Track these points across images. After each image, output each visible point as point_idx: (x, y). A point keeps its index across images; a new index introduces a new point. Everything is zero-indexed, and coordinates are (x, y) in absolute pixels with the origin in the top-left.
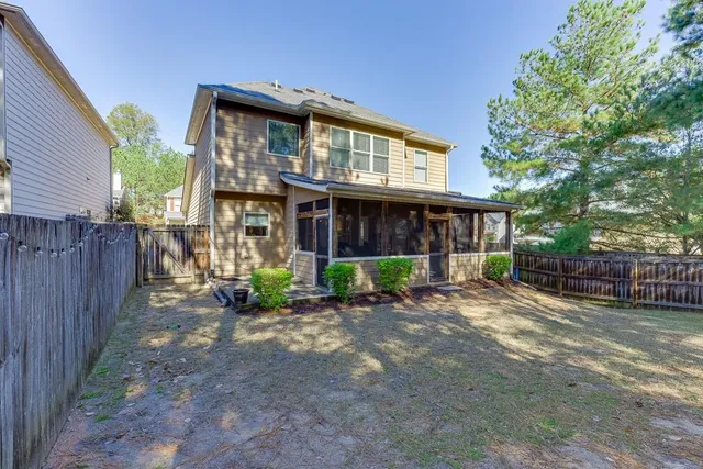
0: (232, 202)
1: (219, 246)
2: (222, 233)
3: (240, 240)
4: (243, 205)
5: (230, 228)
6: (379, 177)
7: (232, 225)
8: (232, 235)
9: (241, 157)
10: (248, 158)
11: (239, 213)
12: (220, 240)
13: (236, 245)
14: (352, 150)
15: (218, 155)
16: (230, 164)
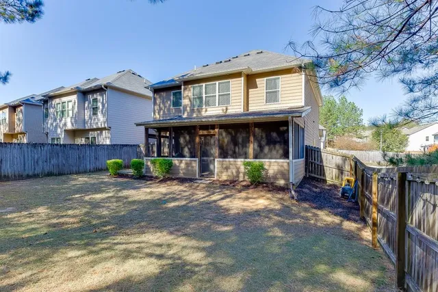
6: (221, 108)
9: (162, 112)
10: (164, 113)
14: (204, 96)
15: (154, 114)
16: (158, 116)
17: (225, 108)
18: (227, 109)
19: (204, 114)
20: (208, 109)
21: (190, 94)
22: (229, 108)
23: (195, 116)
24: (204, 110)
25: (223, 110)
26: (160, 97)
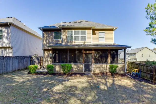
0: (47, 51)
1: (45, 61)
2: (45, 58)
3: (49, 60)
4: (49, 52)
5: (46, 57)
6: (82, 42)
7: (47, 56)
8: (47, 58)
9: (48, 41)
10: (49, 41)
11: (48, 54)
12: (45, 60)
13: (48, 61)
14: (74, 36)
15: (43, 41)
16: (45, 43)
17: (84, 42)
18: (85, 42)
19: (74, 43)
20: (76, 42)
21: (67, 34)
22: (86, 42)
23: (69, 44)
24: (74, 42)
25: (83, 43)
26: (46, 34)
